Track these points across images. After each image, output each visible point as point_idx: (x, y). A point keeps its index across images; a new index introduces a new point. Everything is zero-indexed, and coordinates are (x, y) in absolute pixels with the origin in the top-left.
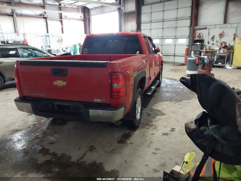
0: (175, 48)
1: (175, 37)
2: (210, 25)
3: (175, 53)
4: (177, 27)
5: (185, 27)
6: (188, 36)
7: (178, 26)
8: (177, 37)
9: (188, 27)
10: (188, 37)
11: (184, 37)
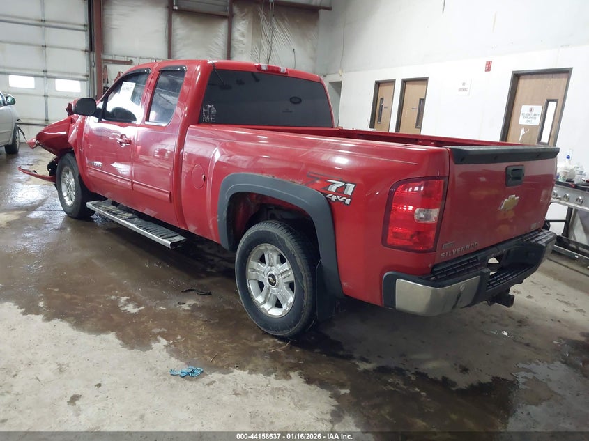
0: (46, 103)
1: (42, 74)
2: (141, 58)
3: (50, 118)
4: (45, 46)
5: (74, 49)
6: (87, 76)
7: (49, 41)
8: (48, 74)
9: (83, 53)
10: (85, 78)
11: (73, 76)
